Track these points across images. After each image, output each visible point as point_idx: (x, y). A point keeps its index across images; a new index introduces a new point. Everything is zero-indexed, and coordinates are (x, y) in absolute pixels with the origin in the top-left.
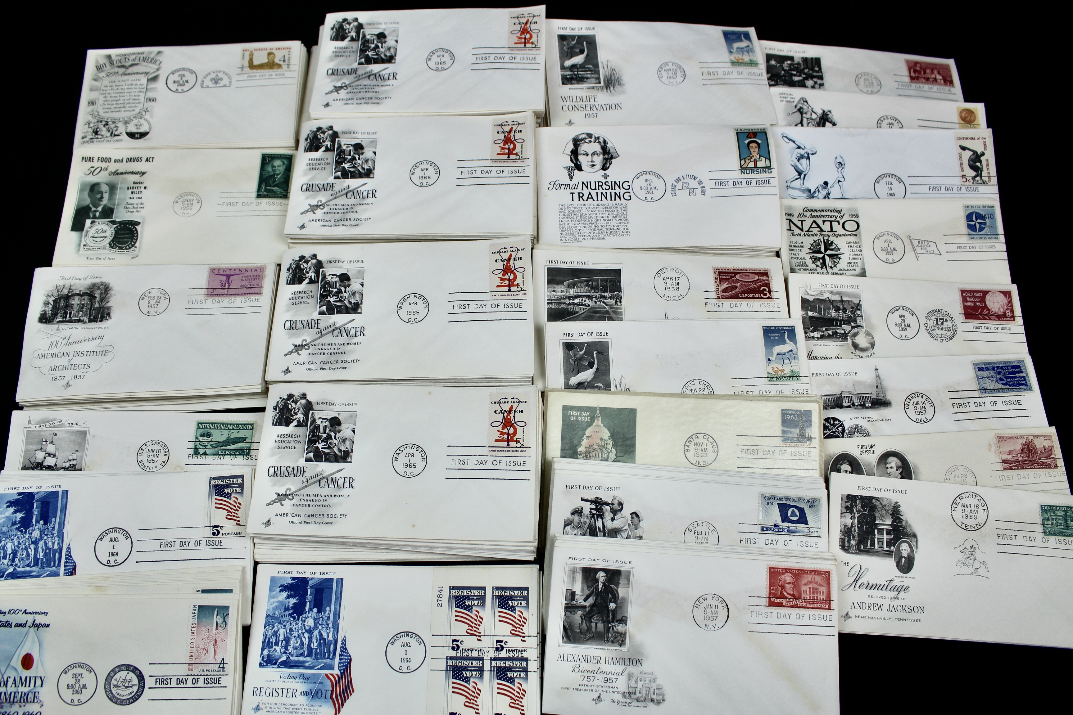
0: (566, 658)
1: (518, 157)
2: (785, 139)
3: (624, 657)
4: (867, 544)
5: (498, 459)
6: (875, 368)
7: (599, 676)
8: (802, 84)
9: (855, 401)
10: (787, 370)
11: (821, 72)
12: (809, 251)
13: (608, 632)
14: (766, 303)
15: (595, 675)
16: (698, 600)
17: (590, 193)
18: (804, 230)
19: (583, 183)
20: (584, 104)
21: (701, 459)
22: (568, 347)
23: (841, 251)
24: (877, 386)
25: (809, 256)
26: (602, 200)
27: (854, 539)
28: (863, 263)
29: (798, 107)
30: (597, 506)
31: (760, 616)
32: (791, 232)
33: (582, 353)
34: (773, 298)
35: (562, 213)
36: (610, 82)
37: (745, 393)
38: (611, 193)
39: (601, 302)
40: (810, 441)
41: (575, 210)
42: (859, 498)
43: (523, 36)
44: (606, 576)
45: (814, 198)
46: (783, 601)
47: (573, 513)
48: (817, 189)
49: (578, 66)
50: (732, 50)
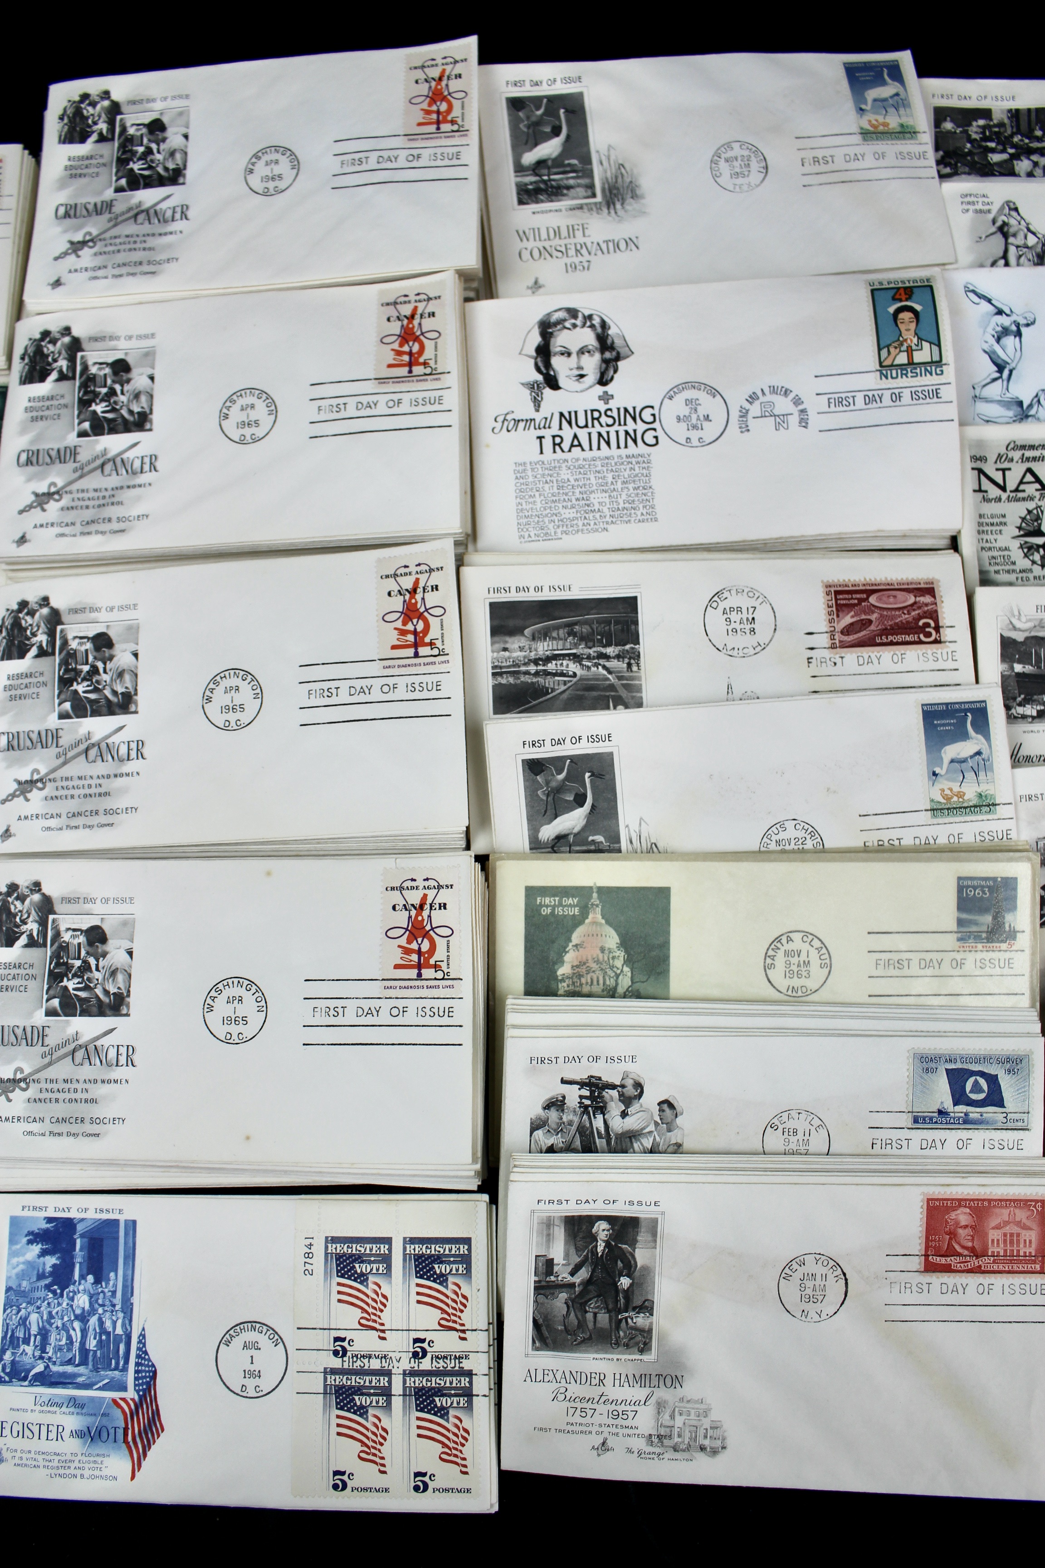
0: (540, 1377)
1: (428, 371)
2: (971, 295)
3: (648, 1373)
5: (400, 1004)
7: (602, 1408)
10: (970, 791)
12: (1016, 532)
13: (618, 1328)
14: (930, 652)
15: (595, 1406)
16: (789, 1265)
17: (575, 436)
18: (1008, 489)
19: (562, 415)
20: (562, 242)
21: (796, 982)
22: (534, 767)
25: (1016, 543)
26: (599, 449)
29: (999, 223)
30: (592, 1092)
31: (908, 1291)
32: (981, 495)
33: (561, 777)
34: (945, 642)
35: (522, 481)
36: (615, 192)
37: (886, 844)
38: (617, 432)
39: (600, 667)
40: (1014, 938)
41: (547, 472)
43: (434, 108)
44: (612, 1229)
45: (1030, 419)
46: (952, 1260)
47: (548, 1105)
48: (1036, 400)
49: (550, 163)
50: (863, 107)
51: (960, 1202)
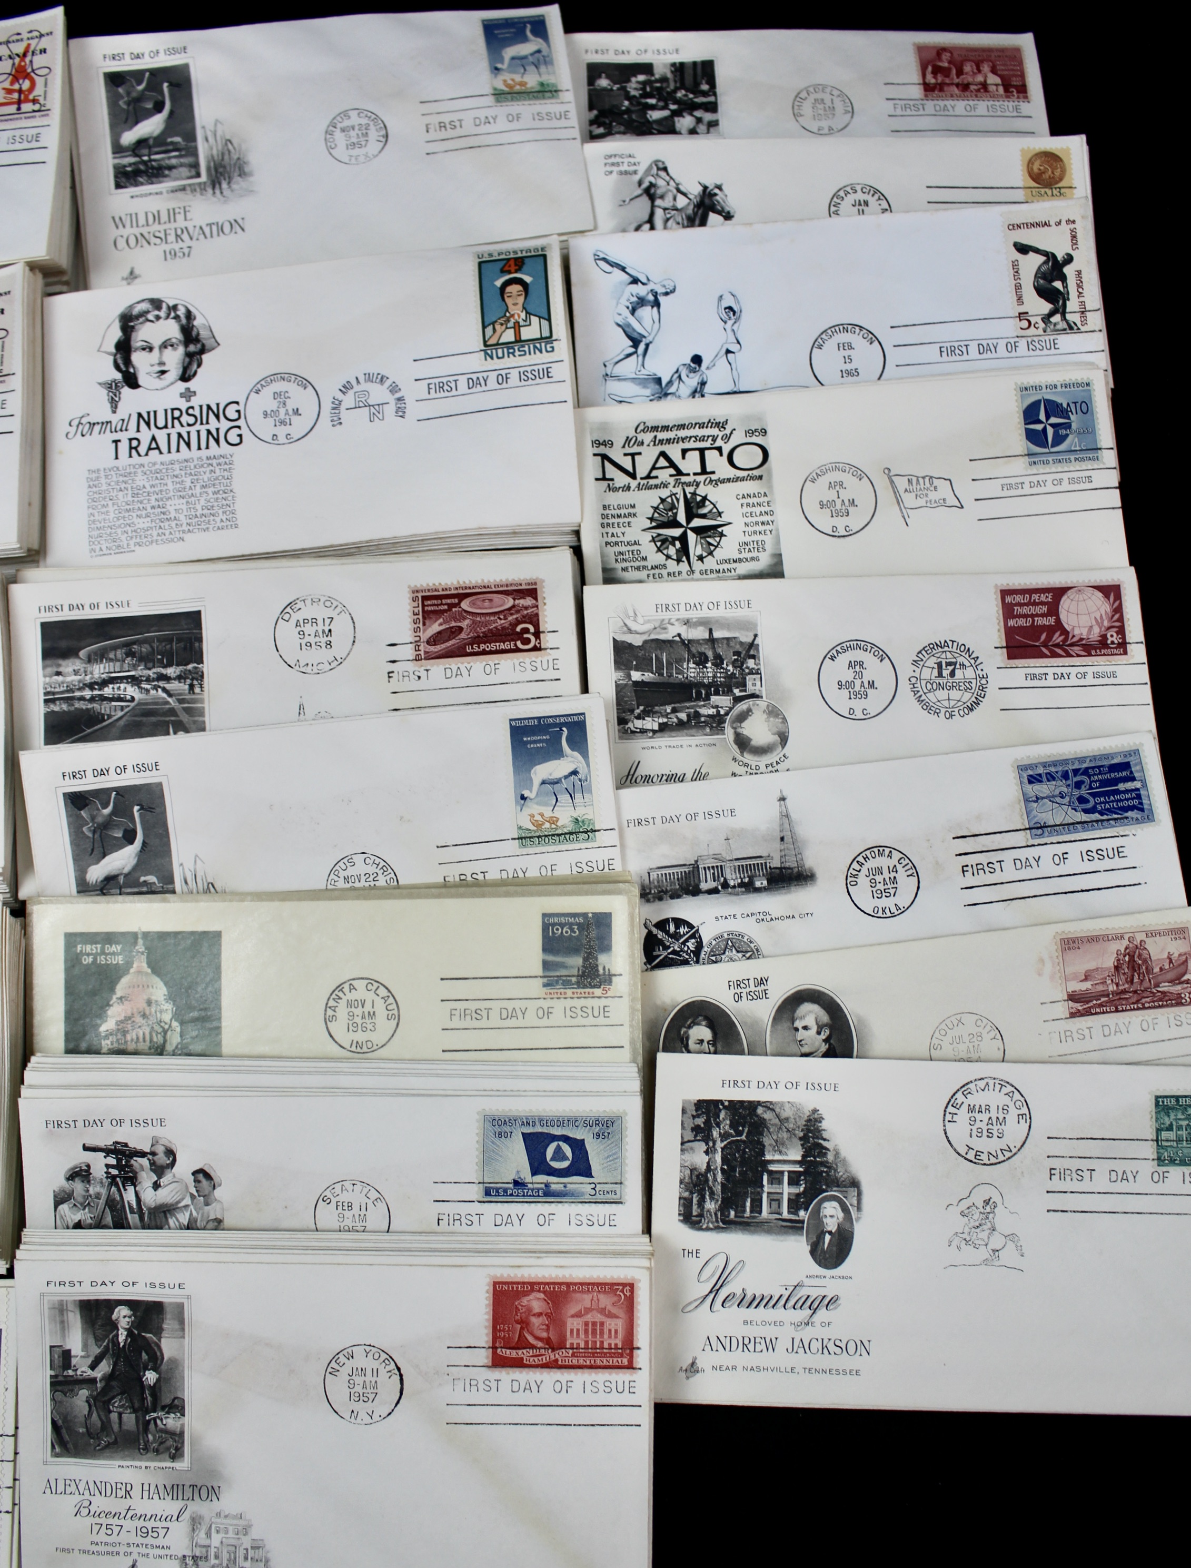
0: (61, 1488)
2: (603, 264)
3: (181, 1483)
4: (744, 1206)
6: (778, 795)
7: (128, 1524)
9: (728, 877)
10: (565, 816)
11: (714, 94)
12: (648, 524)
13: (146, 1430)
14: (528, 661)
15: (121, 1522)
16: (335, 1358)
17: (154, 439)
18: (638, 476)
19: (140, 415)
20: (162, 228)
21: (360, 1037)
22: (77, 801)
23: (725, 518)
24: (782, 839)
25: (648, 536)
26: (178, 451)
27: (712, 1198)
28: (777, 542)
29: (645, 185)
30: (119, 1160)
31: (473, 1388)
32: (605, 483)
33: (107, 811)
34: (546, 649)
35: (95, 489)
36: (221, 170)
37: (469, 878)
38: (198, 432)
39: (160, 690)
40: (610, 983)
41: (121, 479)
42: (725, 1107)
43: (16, 87)
44: (134, 1315)
45: (669, 397)
46: (523, 1354)
47: (71, 1175)
48: (676, 375)
49: (151, 142)
50: (499, 66)
51: (533, 1286)
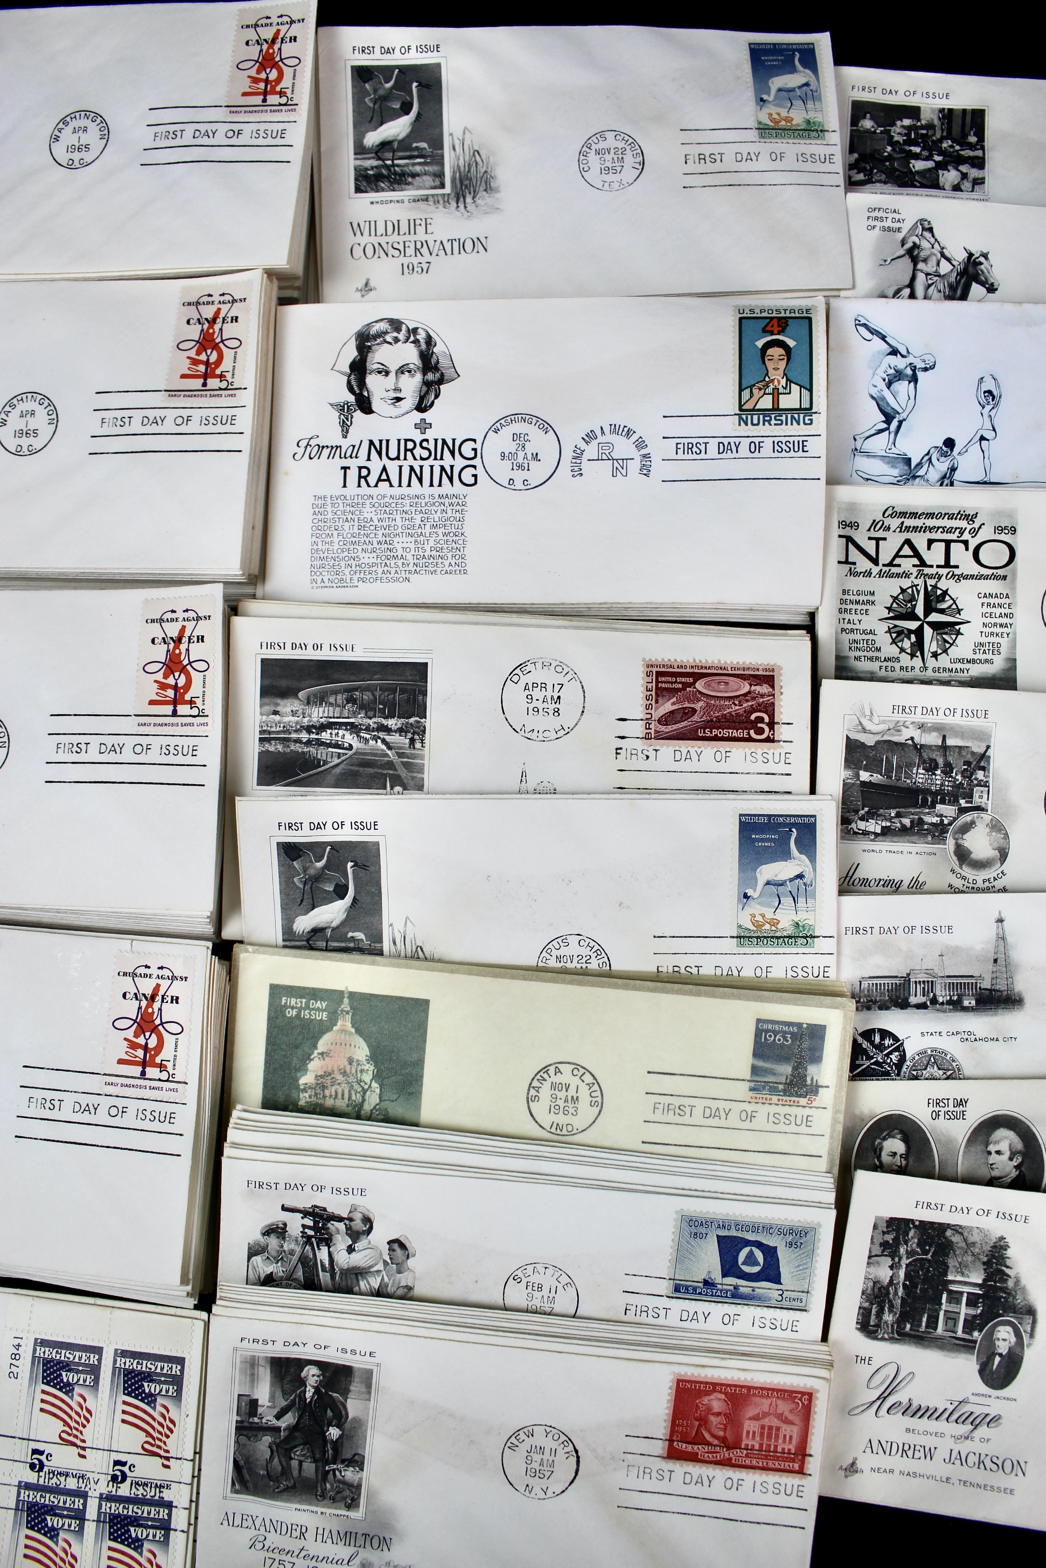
0: (238, 1521)
1: (224, 385)
2: (862, 330)
3: (354, 1531)
4: (920, 1321)
5: (120, 1103)
6: (996, 916)
7: (301, 1563)
8: (929, 181)
9: (938, 993)
10: (786, 919)
11: (983, 148)
12: (885, 614)
13: (325, 1479)
14: (760, 752)
15: (294, 1560)
16: (516, 1434)
17: (384, 469)
18: (881, 563)
19: (371, 443)
20: (401, 239)
21: (561, 1119)
22: (290, 851)
23: (964, 616)
24: (995, 961)
25: (885, 626)
26: (409, 485)
27: (890, 1311)
28: (1013, 646)
29: (909, 245)
30: (316, 1222)
31: (647, 1476)
32: (847, 567)
33: (320, 865)
34: (779, 741)
35: (320, 517)
36: (467, 182)
37: (683, 971)
38: (432, 467)
39: (379, 741)
40: (816, 1093)
41: (348, 509)
42: (915, 1227)
43: (263, 76)
44: (323, 1375)
45: (918, 480)
46: (699, 1449)
47: (267, 1231)
48: (927, 457)
49: (396, 145)
50: (765, 97)
51: (715, 1387)
